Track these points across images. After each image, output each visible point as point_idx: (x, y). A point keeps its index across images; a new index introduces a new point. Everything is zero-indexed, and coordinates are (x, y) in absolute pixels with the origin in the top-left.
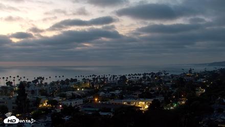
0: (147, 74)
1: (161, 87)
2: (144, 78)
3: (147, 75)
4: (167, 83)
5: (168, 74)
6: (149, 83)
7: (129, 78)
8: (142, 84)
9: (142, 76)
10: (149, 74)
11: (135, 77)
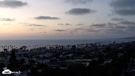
3: (88, 45)
4: (100, 50)
5: (101, 44)
7: (77, 47)
8: (85, 50)
11: (81, 46)
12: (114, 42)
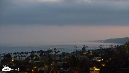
0: (35, 52)
1: (51, 67)
2: (32, 56)
3: (35, 54)
4: (58, 63)
5: (59, 52)
6: (37, 63)
7: (15, 57)
8: (30, 64)
9: (29, 55)
10: (38, 52)
11: (22, 56)
12: (84, 48)
